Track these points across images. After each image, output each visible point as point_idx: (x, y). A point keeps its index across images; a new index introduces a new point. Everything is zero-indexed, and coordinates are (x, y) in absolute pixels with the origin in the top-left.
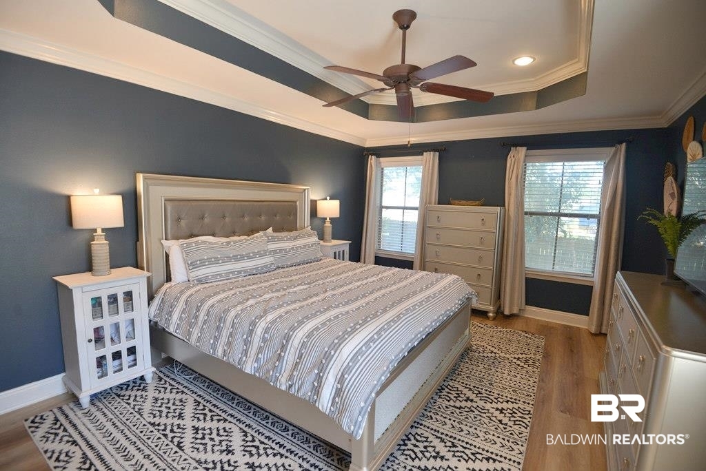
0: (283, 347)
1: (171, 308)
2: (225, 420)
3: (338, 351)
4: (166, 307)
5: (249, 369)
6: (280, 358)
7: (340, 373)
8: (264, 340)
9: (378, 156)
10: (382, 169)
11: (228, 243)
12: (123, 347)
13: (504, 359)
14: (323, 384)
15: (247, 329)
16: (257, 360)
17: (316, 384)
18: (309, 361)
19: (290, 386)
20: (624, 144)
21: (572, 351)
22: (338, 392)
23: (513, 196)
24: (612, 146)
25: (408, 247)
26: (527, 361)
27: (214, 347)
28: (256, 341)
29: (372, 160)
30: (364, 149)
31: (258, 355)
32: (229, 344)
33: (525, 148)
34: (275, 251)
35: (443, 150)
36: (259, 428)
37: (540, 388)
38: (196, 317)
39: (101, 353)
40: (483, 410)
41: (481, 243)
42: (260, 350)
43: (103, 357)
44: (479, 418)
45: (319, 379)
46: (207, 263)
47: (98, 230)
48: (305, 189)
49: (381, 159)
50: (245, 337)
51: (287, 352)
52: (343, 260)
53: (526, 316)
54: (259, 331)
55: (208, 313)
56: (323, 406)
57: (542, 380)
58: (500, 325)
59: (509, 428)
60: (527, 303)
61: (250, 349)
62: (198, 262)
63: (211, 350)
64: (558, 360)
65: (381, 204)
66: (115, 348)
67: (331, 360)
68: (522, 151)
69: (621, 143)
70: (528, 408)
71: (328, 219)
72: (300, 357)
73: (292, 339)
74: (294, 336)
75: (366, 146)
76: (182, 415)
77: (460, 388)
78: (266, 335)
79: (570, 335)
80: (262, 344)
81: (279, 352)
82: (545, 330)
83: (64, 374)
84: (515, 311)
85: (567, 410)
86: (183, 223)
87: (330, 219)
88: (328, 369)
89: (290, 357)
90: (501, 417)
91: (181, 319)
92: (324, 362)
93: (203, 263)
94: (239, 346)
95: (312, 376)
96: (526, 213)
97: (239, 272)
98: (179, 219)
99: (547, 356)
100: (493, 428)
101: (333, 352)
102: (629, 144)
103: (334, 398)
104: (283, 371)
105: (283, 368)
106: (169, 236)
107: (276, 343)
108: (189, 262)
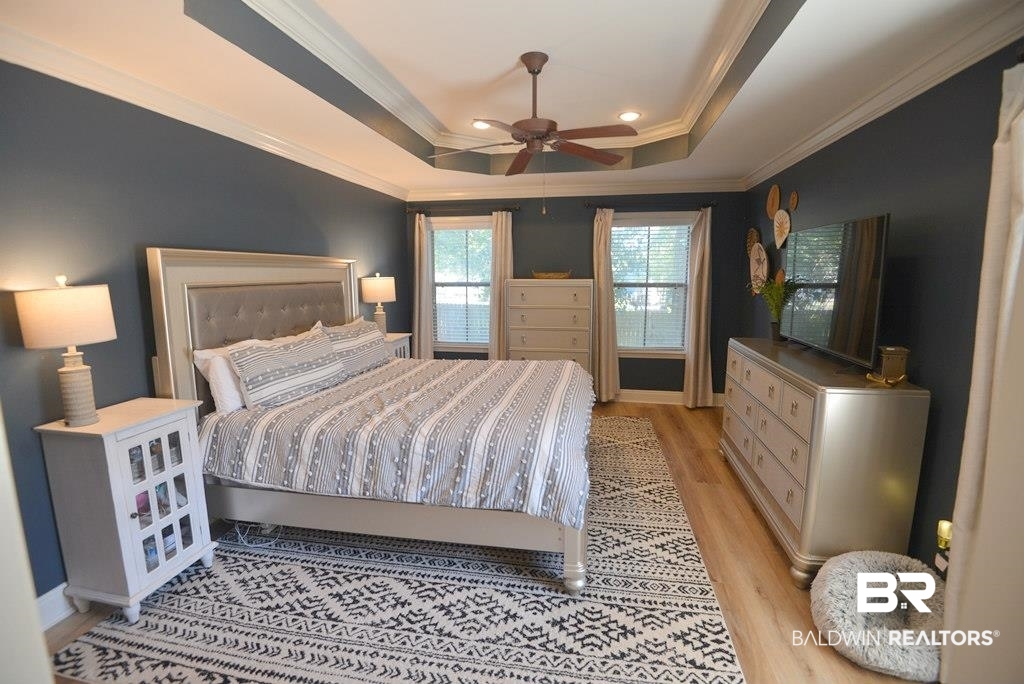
0: (462, 459)
1: (239, 448)
2: (368, 576)
3: (538, 447)
4: (228, 449)
5: (413, 496)
6: (459, 471)
7: (548, 470)
8: (430, 457)
9: (428, 215)
10: (433, 232)
11: (286, 347)
12: (174, 518)
13: (625, 446)
14: (529, 486)
15: (398, 449)
16: (425, 481)
17: (520, 488)
18: (504, 464)
19: (483, 501)
20: (710, 209)
21: (679, 428)
22: (550, 489)
23: (602, 266)
24: (698, 210)
25: (481, 334)
26: (646, 444)
27: (344, 483)
28: (417, 460)
29: (421, 220)
30: (404, 204)
31: (424, 476)
32: (371, 473)
33: (612, 211)
34: (340, 354)
35: (517, 209)
36: (418, 571)
37: (671, 466)
38: (296, 452)
39: (147, 532)
40: (634, 496)
41: (575, 322)
42: (426, 470)
43: (152, 539)
44: (634, 503)
45: (524, 481)
46: (272, 378)
47: (69, 349)
48: (349, 264)
49: (433, 219)
50: (397, 459)
51: (470, 463)
52: (419, 358)
53: (621, 400)
54: (419, 446)
55: (318, 443)
56: (532, 510)
57: (668, 459)
58: (602, 413)
59: (664, 506)
60: (623, 386)
61: (409, 473)
62: (260, 378)
63: (340, 490)
64: (672, 438)
65: (433, 280)
66: (165, 522)
67: (532, 458)
68: (610, 213)
69: (706, 206)
70: (671, 484)
71: (379, 304)
72: (490, 463)
73: (472, 448)
74: (473, 444)
75: (408, 200)
76: (302, 587)
77: (602, 481)
78: (432, 451)
79: (670, 412)
80: (428, 463)
81: (456, 466)
82: (645, 411)
83: (64, 585)
84: (611, 398)
85: (702, 479)
86: (213, 322)
87: (382, 304)
88: (533, 468)
89: (474, 467)
90: (652, 497)
91: (261, 460)
92: (524, 461)
93: (266, 379)
94: (388, 473)
95: (513, 482)
96: (615, 285)
97: (310, 387)
98: (208, 317)
99: (660, 436)
100: (651, 508)
101: (532, 451)
102: (713, 207)
103: (545, 496)
104: (467, 486)
105: (467, 483)
106: (198, 346)
107: (450, 457)
108: (248, 379)
